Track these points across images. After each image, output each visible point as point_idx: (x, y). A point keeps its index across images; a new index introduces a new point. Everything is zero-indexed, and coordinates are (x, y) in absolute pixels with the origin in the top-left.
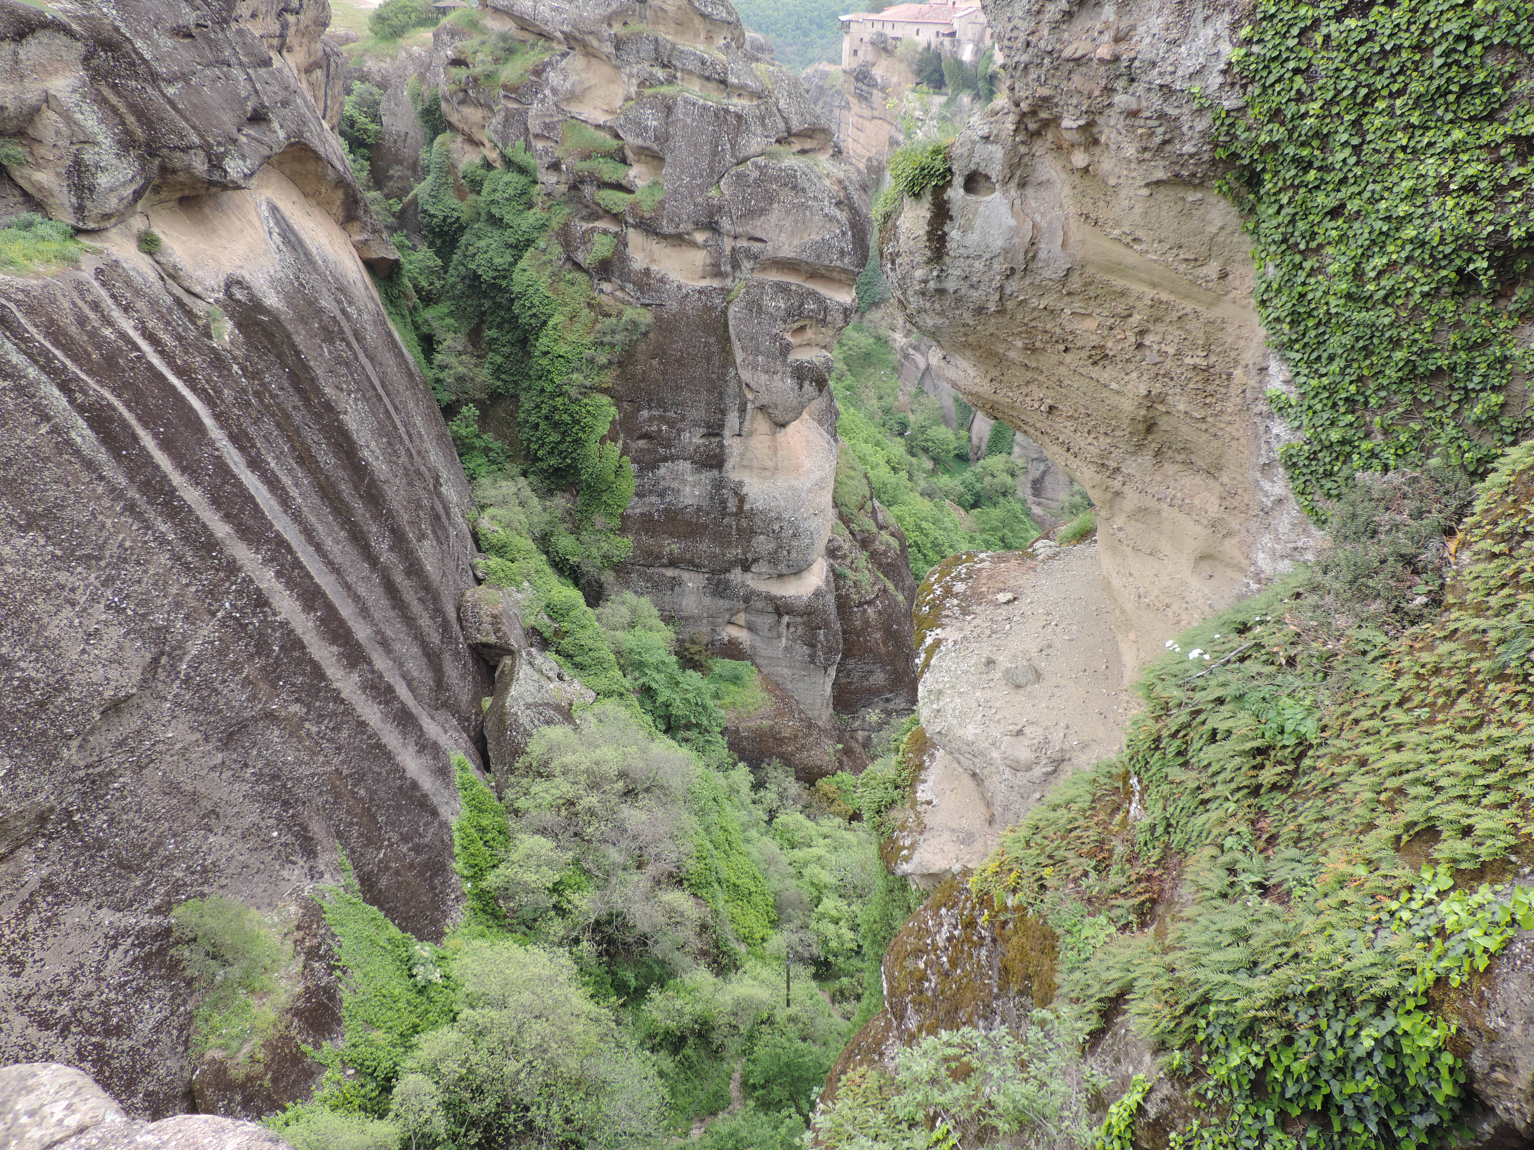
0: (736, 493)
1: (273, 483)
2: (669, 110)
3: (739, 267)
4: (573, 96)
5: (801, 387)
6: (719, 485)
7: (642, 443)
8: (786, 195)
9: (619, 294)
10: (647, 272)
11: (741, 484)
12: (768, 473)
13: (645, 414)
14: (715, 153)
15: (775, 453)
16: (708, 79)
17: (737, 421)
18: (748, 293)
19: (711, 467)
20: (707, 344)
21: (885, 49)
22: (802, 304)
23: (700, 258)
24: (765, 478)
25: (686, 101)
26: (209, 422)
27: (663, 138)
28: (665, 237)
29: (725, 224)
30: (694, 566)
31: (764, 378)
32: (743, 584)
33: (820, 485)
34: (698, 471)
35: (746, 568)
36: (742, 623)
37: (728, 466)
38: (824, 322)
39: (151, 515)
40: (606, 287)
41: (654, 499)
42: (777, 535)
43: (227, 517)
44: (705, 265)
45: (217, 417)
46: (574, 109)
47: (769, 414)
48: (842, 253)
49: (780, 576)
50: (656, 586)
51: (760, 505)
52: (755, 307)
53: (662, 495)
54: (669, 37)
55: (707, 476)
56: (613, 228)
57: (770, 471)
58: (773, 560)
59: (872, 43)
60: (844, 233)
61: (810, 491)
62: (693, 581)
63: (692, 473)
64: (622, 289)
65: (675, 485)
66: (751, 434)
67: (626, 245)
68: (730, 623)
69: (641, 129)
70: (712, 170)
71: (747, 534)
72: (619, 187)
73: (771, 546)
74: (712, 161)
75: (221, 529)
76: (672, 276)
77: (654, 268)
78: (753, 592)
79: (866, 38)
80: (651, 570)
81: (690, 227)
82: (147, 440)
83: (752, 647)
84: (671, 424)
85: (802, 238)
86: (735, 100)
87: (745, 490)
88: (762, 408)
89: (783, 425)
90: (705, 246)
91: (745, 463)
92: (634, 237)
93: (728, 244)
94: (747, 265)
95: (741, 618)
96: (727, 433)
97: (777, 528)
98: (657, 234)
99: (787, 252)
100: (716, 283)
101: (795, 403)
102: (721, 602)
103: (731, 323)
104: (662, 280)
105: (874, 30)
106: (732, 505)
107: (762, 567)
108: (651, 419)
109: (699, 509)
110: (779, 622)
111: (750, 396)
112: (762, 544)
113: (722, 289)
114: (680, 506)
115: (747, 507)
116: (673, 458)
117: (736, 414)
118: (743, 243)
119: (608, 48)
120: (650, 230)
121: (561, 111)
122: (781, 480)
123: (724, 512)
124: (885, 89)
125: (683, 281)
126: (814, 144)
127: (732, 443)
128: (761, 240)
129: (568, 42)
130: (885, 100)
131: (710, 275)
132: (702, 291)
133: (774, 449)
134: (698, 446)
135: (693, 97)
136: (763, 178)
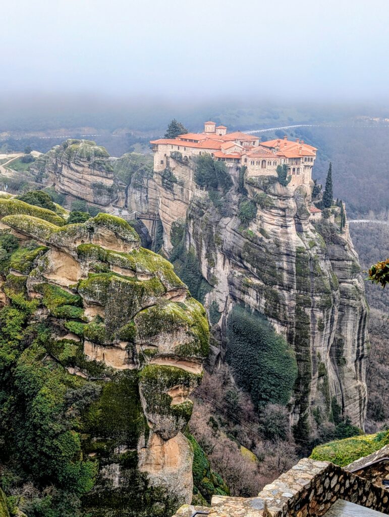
0: (143, 479)
2: (107, 285)
3: (143, 359)
4: (52, 272)
5: (177, 421)
6: (134, 476)
8: (167, 325)
9: (78, 374)
10: (94, 362)
11: (146, 473)
12: (160, 467)
13: (95, 439)
14: (131, 305)
15: (164, 456)
16: (125, 268)
17: (144, 440)
18: (149, 373)
19: (130, 466)
21: (181, 161)
22: (177, 377)
23: (123, 355)
24: (159, 469)
25: (116, 281)
27: (104, 297)
28: (104, 346)
29: (137, 339)
31: (158, 417)
34: (123, 469)
37: (139, 465)
38: (188, 385)
40: (71, 370)
42: (166, 501)
44: (126, 358)
46: (51, 277)
47: (161, 435)
51: (156, 485)
52: (153, 380)
54: (104, 247)
55: (128, 472)
56: (77, 340)
57: (161, 465)
59: (172, 157)
60: (196, 341)
61: (182, 474)
63: (120, 470)
64: (80, 371)
65: (110, 477)
66: (151, 446)
67: (83, 349)
69: (93, 294)
70: (129, 313)
71: (150, 502)
72: (79, 320)
74: (129, 309)
76: (108, 364)
77: (98, 360)
81: (118, 341)
84: (109, 444)
85: (175, 344)
86: (140, 279)
87: (148, 477)
88: (157, 432)
89: (166, 440)
90: (125, 349)
91: (148, 462)
92: (88, 346)
93: (138, 349)
94: (147, 358)
96: (139, 447)
97: (165, 496)
98: (100, 344)
99: (168, 351)
100: (131, 367)
101: (174, 429)
103: (140, 388)
104: (103, 367)
105: (173, 150)
106: (141, 487)
108: (98, 442)
109: (123, 489)
111: (151, 426)
112: (159, 506)
113: (134, 370)
114: (113, 489)
115: (149, 486)
116: (110, 463)
117: (144, 436)
118: (146, 348)
119: (75, 254)
120: (96, 342)
121: (45, 279)
122: (168, 469)
123: (137, 491)
124: (182, 184)
125: (114, 367)
126: (178, 293)
127: (142, 452)
128: (155, 346)
129: (48, 244)
130: (182, 190)
131: (128, 363)
132: (124, 371)
133: (163, 453)
134: (124, 455)
135: (119, 279)
136: (155, 318)
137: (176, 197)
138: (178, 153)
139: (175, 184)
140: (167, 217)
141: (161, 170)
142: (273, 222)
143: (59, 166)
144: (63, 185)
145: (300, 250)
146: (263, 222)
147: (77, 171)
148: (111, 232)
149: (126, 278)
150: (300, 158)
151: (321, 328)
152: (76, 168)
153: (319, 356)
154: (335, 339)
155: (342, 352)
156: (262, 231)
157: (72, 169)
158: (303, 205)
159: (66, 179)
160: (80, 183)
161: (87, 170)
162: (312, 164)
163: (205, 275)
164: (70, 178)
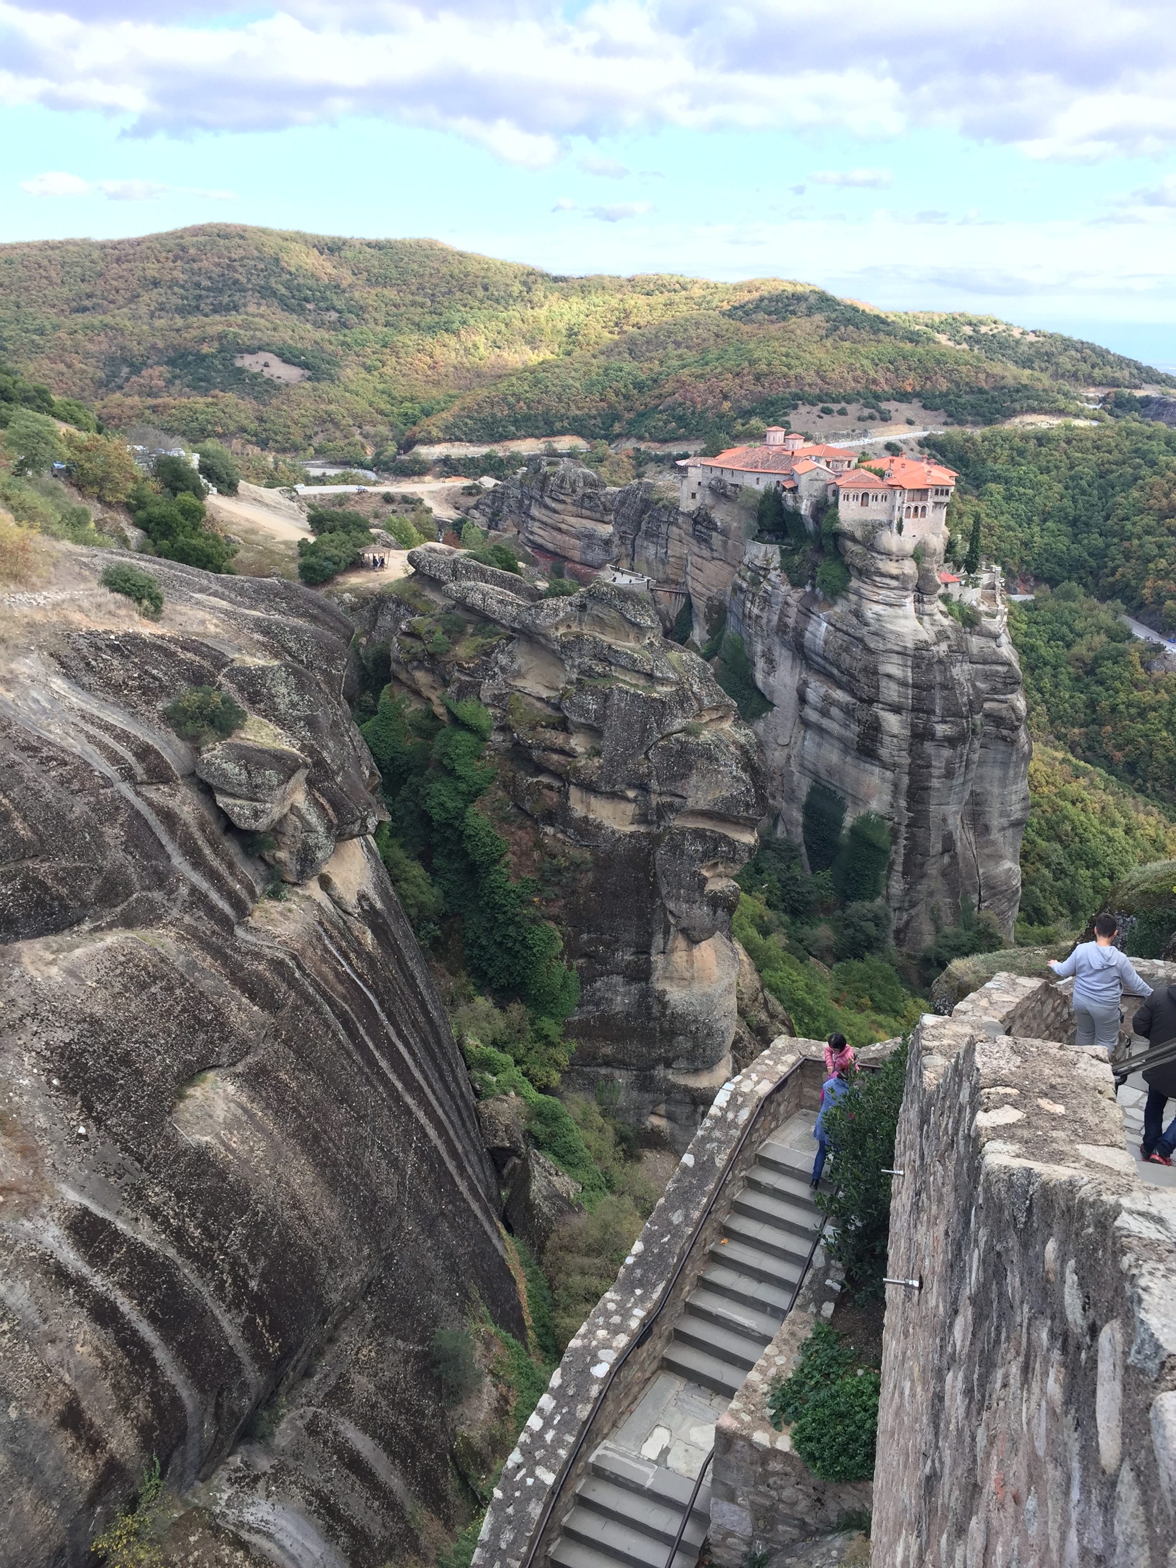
0: (659, 1000)
1: (407, 1045)
2: (606, 697)
3: (663, 817)
4: (519, 674)
5: (715, 913)
6: (646, 994)
7: (581, 961)
8: (702, 763)
9: (560, 836)
10: (586, 819)
11: (664, 992)
12: (686, 983)
13: (585, 936)
14: (644, 730)
15: (692, 966)
16: (638, 672)
17: (661, 941)
18: (672, 839)
19: (639, 980)
20: (636, 879)
21: (725, 495)
22: (715, 848)
23: (630, 809)
24: (684, 987)
25: (620, 690)
26: (378, 1008)
27: (602, 717)
28: (601, 793)
29: (654, 784)
30: (623, 1065)
31: (685, 906)
32: (665, 1079)
33: (727, 991)
34: (628, 983)
35: (668, 1065)
36: (663, 1112)
37: (654, 978)
38: (733, 860)
39: (375, 1082)
40: (550, 830)
41: (590, 1008)
42: (694, 1035)
43: (400, 1077)
44: (634, 815)
45: (381, 1004)
46: (519, 683)
47: (688, 934)
48: (748, 806)
49: (696, 1071)
50: (592, 1084)
51: (679, 1010)
52: (676, 849)
53: (597, 1004)
54: (603, 637)
55: (634, 988)
56: (556, 784)
57: (686, 981)
58: (691, 1056)
59: (711, 488)
60: (748, 790)
61: (721, 996)
62: (622, 1078)
63: (624, 985)
64: (564, 832)
65: (609, 995)
66: (673, 951)
67: (568, 798)
68: (653, 1113)
69: (583, 710)
70: (642, 743)
71: (670, 1035)
72: (562, 752)
73: (689, 1045)
74: (642, 736)
75: (399, 1086)
76: (606, 823)
77: (591, 816)
78: (674, 1086)
79: (705, 483)
80: (587, 1069)
81: (623, 787)
82: (362, 1031)
83: (672, 1135)
84: (607, 945)
85: (714, 795)
86: (659, 688)
87: (667, 998)
88: (684, 931)
89: (697, 942)
90: (635, 800)
91: (667, 975)
92: (575, 794)
93: (655, 800)
94: (669, 816)
95: (662, 1109)
96: (653, 951)
97: (693, 1028)
98: (595, 791)
99: (703, 805)
100: (643, 829)
101: (710, 926)
102: (646, 1095)
103: (658, 862)
104: (599, 827)
105: (712, 476)
106: (656, 1010)
107: (682, 1064)
108: (590, 942)
109: (628, 1014)
110: (695, 1111)
111: (672, 921)
112: (683, 1042)
113: (648, 834)
114: (612, 1013)
115: (668, 1012)
116: (608, 973)
117: (661, 935)
118: (667, 799)
119: (557, 647)
120: (590, 788)
121: (508, 685)
122: (696, 988)
123: (649, 1017)
124: (724, 533)
125: (616, 827)
126: (720, 714)
127: (657, 959)
128: (682, 797)
129: (514, 630)
130: (725, 543)
131: (639, 822)
132: (632, 835)
133: (691, 962)
134: (629, 963)
135: (626, 687)
136: (684, 750)
137: (715, 555)
138: (720, 481)
139: (714, 534)
140: (699, 588)
141: (692, 508)
142: (875, 598)
143: (527, 502)
144: (532, 533)
145: (922, 647)
146: (861, 596)
147: (555, 511)
148: (614, 614)
149: (636, 686)
150: (926, 490)
151: (949, 774)
152: (553, 505)
153: (944, 820)
154: (972, 792)
155: (982, 813)
156: (858, 614)
157: (547, 507)
158: (928, 570)
159: (537, 524)
160: (559, 530)
161: (570, 508)
162: (947, 499)
163: (760, 685)
164: (543, 523)
